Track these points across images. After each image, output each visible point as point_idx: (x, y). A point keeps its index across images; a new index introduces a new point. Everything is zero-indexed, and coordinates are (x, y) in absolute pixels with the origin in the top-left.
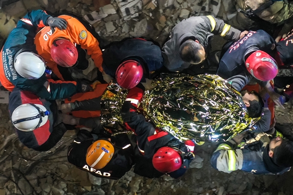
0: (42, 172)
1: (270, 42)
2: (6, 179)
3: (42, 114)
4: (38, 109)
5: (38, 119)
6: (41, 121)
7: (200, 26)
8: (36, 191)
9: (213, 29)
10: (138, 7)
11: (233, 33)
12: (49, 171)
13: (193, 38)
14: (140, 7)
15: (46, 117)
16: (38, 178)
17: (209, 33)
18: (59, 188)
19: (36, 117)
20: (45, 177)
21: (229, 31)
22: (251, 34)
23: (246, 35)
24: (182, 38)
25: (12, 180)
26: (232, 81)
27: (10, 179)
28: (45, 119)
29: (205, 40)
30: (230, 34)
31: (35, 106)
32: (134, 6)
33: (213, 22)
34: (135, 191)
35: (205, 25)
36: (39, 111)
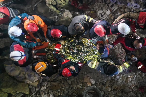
0: (73, 79)
1: (106, 25)
2: (60, 82)
3: (22, 56)
4: (21, 53)
5: (21, 57)
6: (21, 58)
7: (81, 19)
8: (71, 86)
9: (87, 20)
10: (107, 18)
11: (93, 21)
12: (76, 79)
13: (78, 23)
14: (108, 19)
15: (24, 57)
16: (72, 82)
17: (85, 22)
18: (79, 85)
19: (20, 56)
20: (74, 81)
21: (91, 20)
22: (100, 22)
23: (98, 22)
24: (74, 23)
25: (62, 83)
26: (92, 40)
27: (61, 82)
28: (23, 57)
29: (83, 24)
30: (92, 21)
31: (20, 52)
32: (106, 18)
33: (87, 17)
34: (107, 86)
35: (83, 19)
36: (22, 54)
